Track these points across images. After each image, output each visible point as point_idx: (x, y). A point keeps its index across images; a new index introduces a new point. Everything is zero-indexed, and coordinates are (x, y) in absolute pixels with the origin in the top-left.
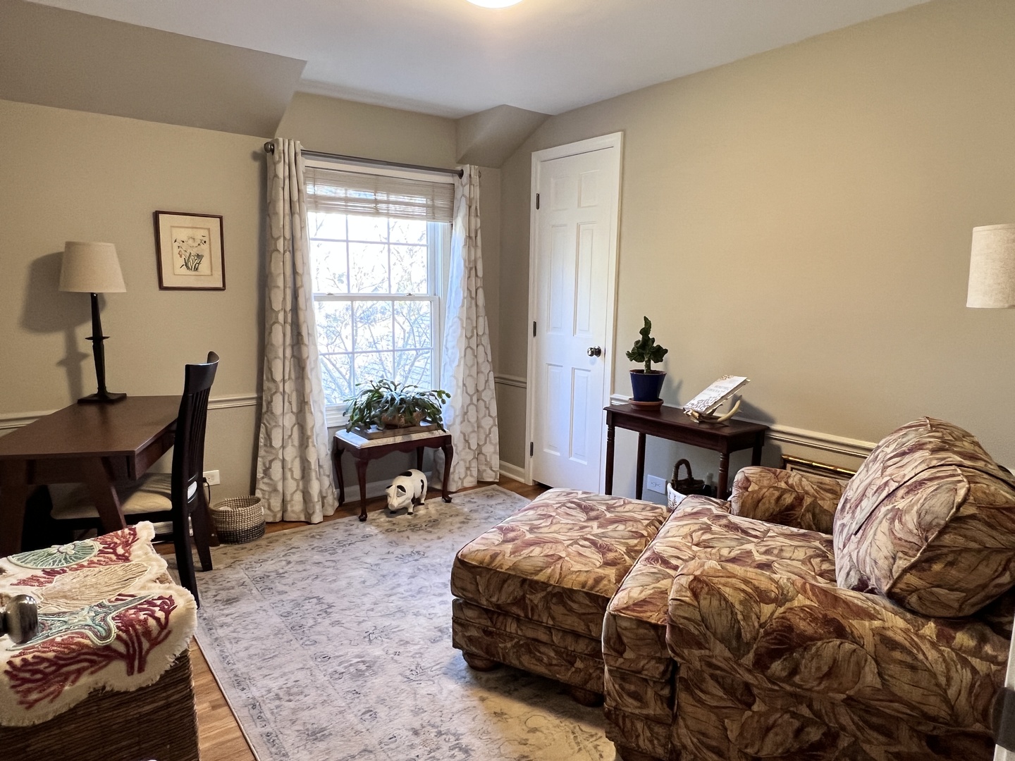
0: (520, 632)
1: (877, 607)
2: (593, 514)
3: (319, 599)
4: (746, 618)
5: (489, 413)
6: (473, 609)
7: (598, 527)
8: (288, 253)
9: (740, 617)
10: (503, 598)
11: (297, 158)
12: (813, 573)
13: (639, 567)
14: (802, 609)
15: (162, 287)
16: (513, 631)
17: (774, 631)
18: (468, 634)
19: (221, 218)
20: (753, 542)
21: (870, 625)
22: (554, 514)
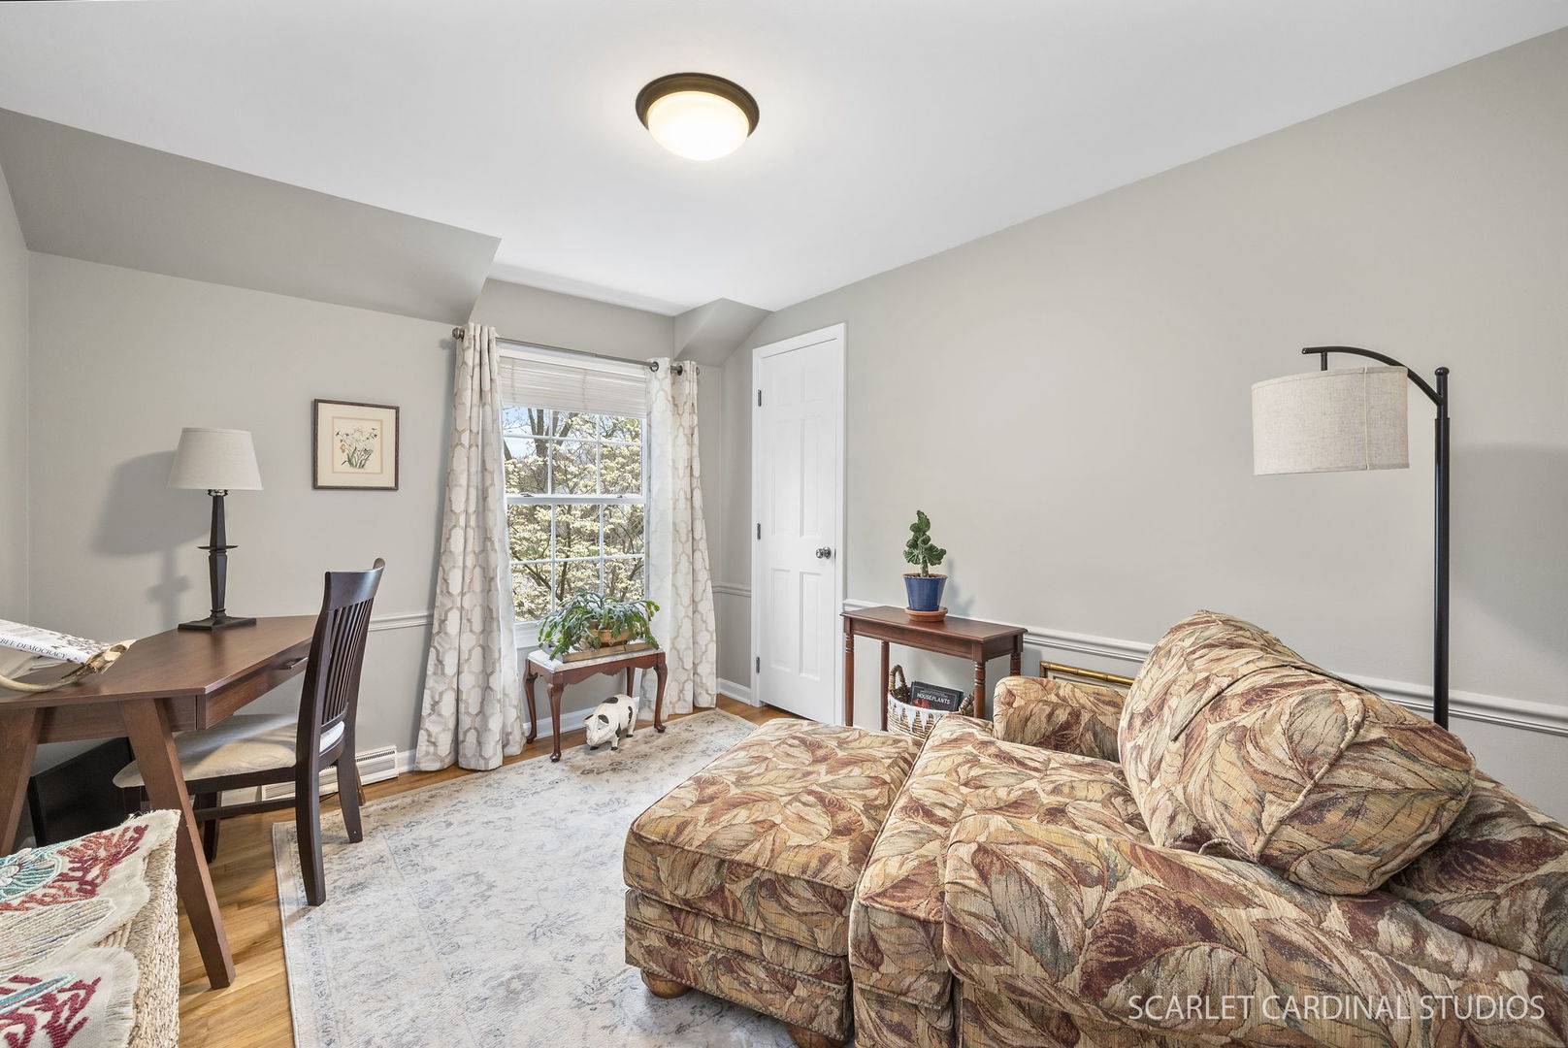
0: (716, 941)
1: (1250, 885)
2: (820, 753)
3: (478, 876)
4: (1063, 911)
5: (706, 627)
6: (652, 906)
7: (827, 773)
8: (474, 449)
9: (1053, 910)
10: (694, 888)
11: (491, 345)
12: (1119, 820)
13: (894, 821)
14: (1142, 891)
15: (316, 487)
16: (708, 939)
17: (1107, 932)
18: (646, 943)
19: (397, 409)
20: (1035, 777)
21: (1249, 917)
22: (770, 755)
